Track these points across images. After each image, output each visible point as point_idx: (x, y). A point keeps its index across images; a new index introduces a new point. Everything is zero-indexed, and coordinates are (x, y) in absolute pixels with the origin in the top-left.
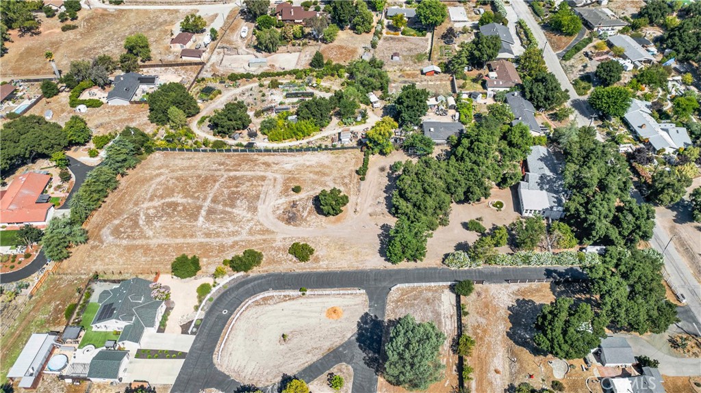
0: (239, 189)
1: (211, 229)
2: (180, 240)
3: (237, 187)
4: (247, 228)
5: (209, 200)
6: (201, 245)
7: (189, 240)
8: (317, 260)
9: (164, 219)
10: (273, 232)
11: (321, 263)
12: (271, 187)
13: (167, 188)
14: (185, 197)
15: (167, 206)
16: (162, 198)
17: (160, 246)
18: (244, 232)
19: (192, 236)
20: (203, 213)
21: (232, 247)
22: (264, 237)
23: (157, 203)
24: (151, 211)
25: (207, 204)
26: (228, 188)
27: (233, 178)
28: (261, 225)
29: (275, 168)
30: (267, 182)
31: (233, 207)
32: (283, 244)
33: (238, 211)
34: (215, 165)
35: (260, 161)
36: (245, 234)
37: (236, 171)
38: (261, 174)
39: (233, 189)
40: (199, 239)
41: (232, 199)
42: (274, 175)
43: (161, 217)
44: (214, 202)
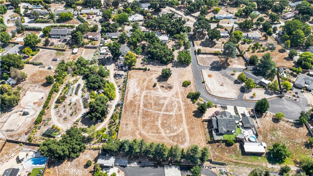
0: (153, 103)
1: (176, 109)
2: (184, 119)
3: (151, 104)
4: (175, 99)
5: (159, 112)
6: (185, 111)
7: (184, 115)
9: (172, 126)
10: (177, 92)
12: (152, 93)
13: (151, 128)
14: (158, 121)
15: (164, 126)
16: (158, 129)
17: (188, 124)
18: (177, 100)
19: (181, 115)
20: (167, 113)
21: (185, 102)
23: (162, 131)
24: (167, 131)
25: (162, 113)
26: (151, 106)
27: (145, 106)
28: (173, 95)
29: (139, 94)
30: (149, 94)
31: (163, 104)
32: (183, 89)
33: (166, 102)
34: (134, 113)
35: (132, 99)
36: (179, 100)
37: (139, 105)
38: (142, 97)
39: (152, 105)
40: (183, 112)
41: (159, 105)
42: (144, 93)
43: (171, 127)
44: (160, 111)
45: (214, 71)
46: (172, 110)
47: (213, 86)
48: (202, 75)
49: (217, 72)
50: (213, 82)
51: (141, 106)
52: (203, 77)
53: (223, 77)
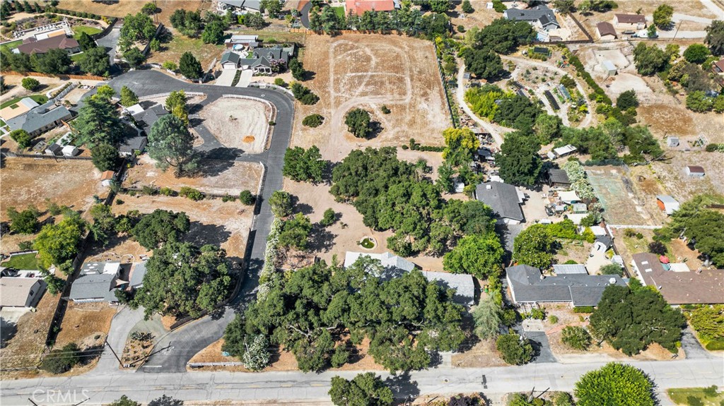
0: (387, 84)
1: (343, 80)
2: (332, 70)
3: (390, 83)
4: (343, 95)
5: (374, 74)
6: (327, 80)
7: (332, 73)
8: (303, 130)
9: (353, 59)
10: (337, 107)
11: (300, 132)
12: (391, 99)
13: (386, 54)
14: (377, 63)
15: (367, 58)
16: (375, 54)
17: (328, 64)
18: (339, 94)
19: (336, 73)
20: (360, 74)
21: (324, 91)
22: (332, 104)
23: (370, 53)
24: (361, 53)
25: (370, 73)
26: (389, 79)
27: (401, 80)
28: (346, 101)
29: (418, 99)
30: (397, 96)
31: (367, 85)
32: (324, 112)
33: (362, 88)
34: (418, 70)
35: (429, 91)
36: (336, 95)
37: (412, 80)
38: (409, 93)
39: (387, 82)
40: (332, 77)
41: (375, 83)
42: (407, 99)
43: (355, 58)
44: (372, 76)
45: (232, 147)
46: (353, 78)
47: (253, 119)
48: (267, 141)
49: (227, 145)
50: (250, 126)
51: (408, 80)
52: (268, 137)
53: (219, 135)
